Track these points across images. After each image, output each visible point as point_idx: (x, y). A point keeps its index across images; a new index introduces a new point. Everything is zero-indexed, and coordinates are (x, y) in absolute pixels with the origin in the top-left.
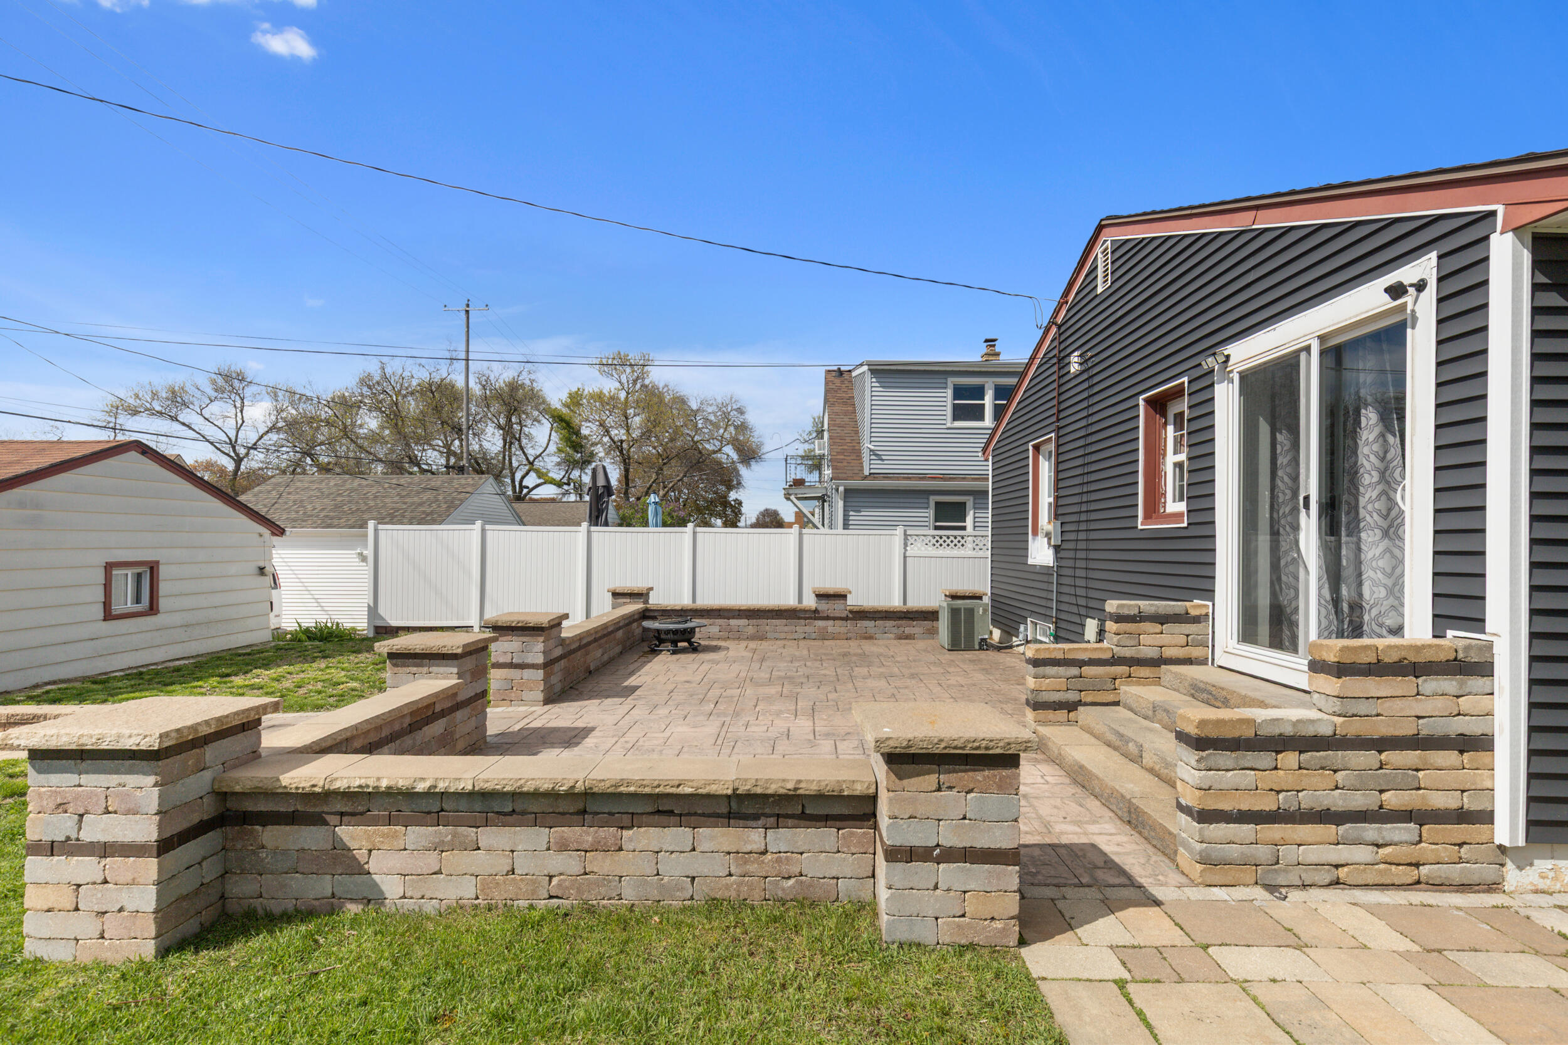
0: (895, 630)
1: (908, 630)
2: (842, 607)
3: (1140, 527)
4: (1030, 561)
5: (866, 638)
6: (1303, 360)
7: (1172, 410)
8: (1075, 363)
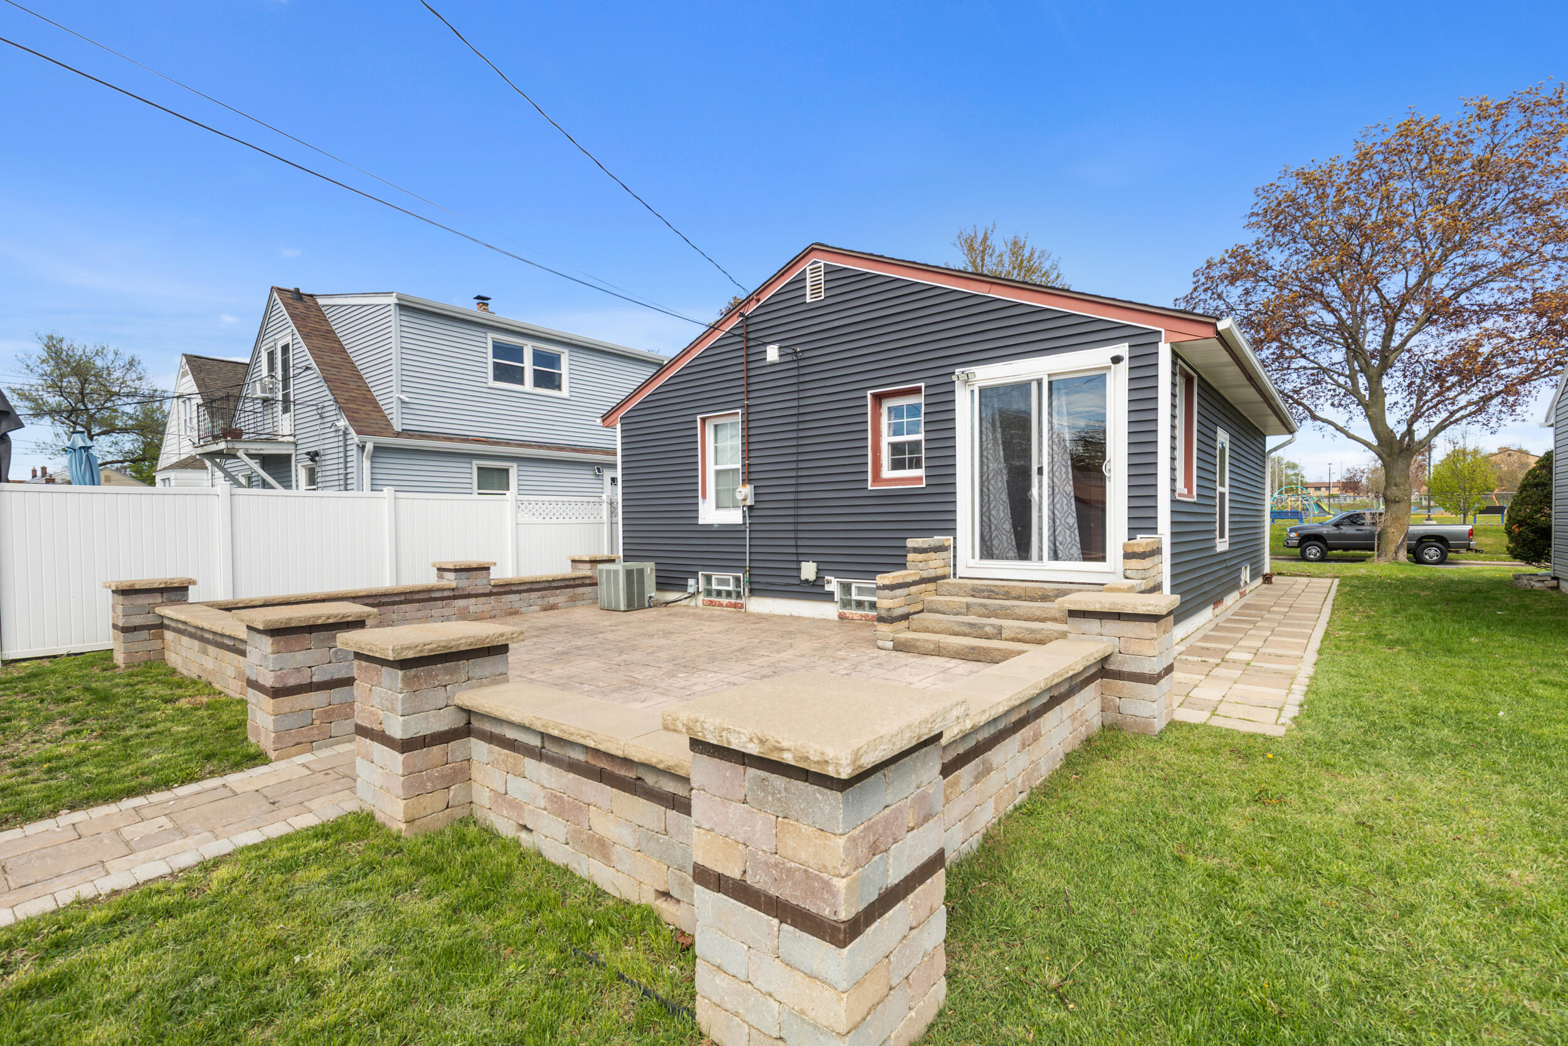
0: (540, 602)
1: (552, 600)
2: (485, 581)
3: (870, 488)
4: (701, 522)
5: (511, 614)
6: (1034, 386)
7: (887, 404)
8: (772, 353)
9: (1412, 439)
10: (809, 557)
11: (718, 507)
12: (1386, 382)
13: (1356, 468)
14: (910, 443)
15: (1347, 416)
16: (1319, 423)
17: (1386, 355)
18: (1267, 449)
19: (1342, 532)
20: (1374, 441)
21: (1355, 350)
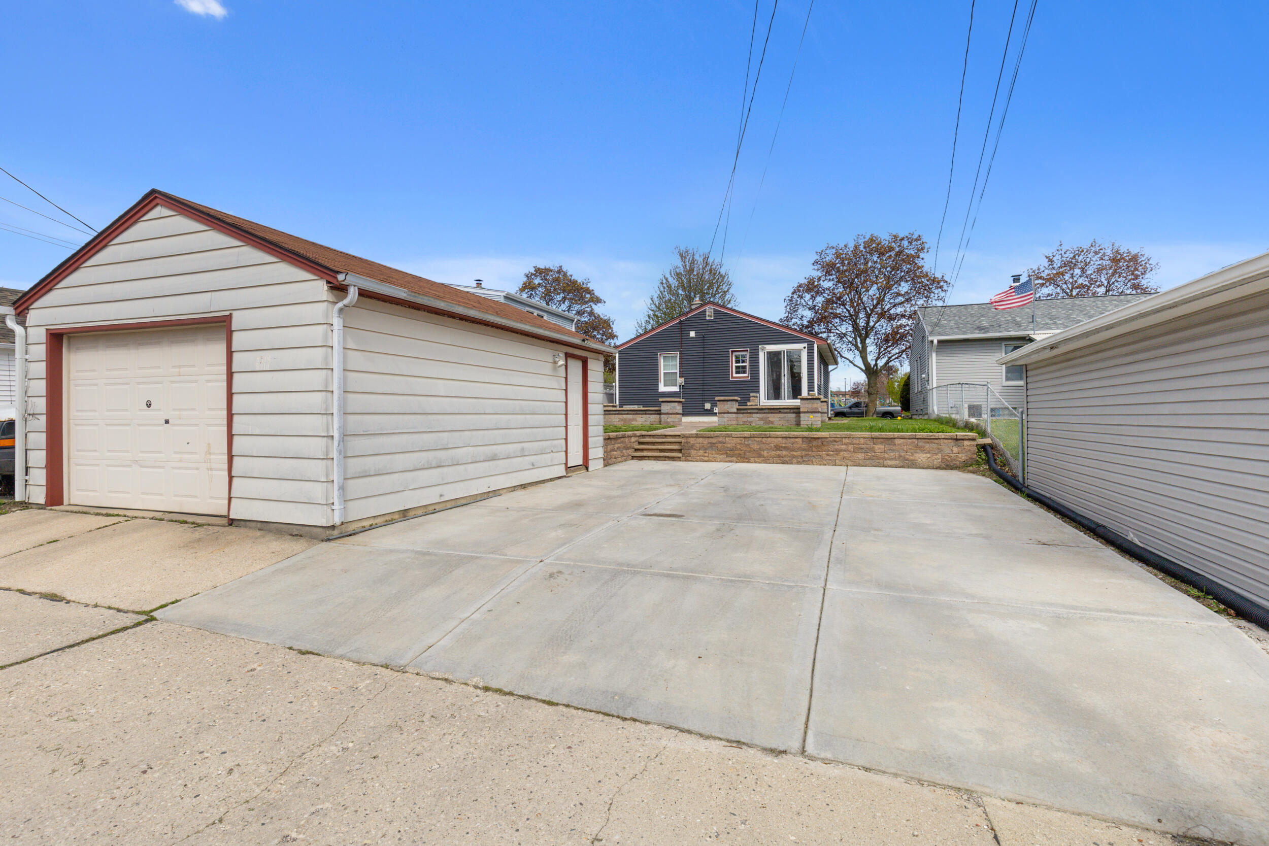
3: (728, 379)
4: (658, 391)
6: (782, 352)
7: (734, 354)
8: (692, 334)
9: (877, 367)
10: (708, 402)
11: (664, 386)
12: (868, 341)
13: (859, 382)
14: (742, 366)
15: (854, 356)
16: (843, 359)
17: (868, 330)
18: (829, 370)
19: (852, 410)
20: (864, 368)
21: (856, 328)
